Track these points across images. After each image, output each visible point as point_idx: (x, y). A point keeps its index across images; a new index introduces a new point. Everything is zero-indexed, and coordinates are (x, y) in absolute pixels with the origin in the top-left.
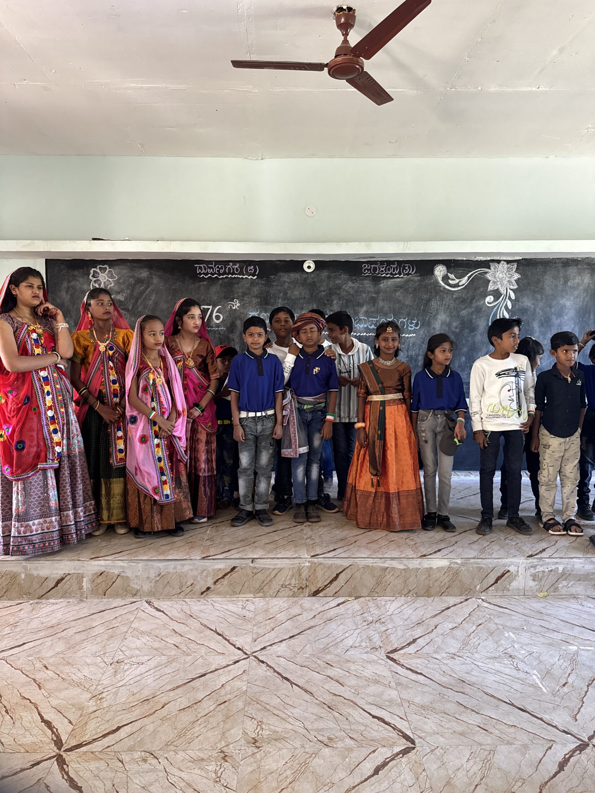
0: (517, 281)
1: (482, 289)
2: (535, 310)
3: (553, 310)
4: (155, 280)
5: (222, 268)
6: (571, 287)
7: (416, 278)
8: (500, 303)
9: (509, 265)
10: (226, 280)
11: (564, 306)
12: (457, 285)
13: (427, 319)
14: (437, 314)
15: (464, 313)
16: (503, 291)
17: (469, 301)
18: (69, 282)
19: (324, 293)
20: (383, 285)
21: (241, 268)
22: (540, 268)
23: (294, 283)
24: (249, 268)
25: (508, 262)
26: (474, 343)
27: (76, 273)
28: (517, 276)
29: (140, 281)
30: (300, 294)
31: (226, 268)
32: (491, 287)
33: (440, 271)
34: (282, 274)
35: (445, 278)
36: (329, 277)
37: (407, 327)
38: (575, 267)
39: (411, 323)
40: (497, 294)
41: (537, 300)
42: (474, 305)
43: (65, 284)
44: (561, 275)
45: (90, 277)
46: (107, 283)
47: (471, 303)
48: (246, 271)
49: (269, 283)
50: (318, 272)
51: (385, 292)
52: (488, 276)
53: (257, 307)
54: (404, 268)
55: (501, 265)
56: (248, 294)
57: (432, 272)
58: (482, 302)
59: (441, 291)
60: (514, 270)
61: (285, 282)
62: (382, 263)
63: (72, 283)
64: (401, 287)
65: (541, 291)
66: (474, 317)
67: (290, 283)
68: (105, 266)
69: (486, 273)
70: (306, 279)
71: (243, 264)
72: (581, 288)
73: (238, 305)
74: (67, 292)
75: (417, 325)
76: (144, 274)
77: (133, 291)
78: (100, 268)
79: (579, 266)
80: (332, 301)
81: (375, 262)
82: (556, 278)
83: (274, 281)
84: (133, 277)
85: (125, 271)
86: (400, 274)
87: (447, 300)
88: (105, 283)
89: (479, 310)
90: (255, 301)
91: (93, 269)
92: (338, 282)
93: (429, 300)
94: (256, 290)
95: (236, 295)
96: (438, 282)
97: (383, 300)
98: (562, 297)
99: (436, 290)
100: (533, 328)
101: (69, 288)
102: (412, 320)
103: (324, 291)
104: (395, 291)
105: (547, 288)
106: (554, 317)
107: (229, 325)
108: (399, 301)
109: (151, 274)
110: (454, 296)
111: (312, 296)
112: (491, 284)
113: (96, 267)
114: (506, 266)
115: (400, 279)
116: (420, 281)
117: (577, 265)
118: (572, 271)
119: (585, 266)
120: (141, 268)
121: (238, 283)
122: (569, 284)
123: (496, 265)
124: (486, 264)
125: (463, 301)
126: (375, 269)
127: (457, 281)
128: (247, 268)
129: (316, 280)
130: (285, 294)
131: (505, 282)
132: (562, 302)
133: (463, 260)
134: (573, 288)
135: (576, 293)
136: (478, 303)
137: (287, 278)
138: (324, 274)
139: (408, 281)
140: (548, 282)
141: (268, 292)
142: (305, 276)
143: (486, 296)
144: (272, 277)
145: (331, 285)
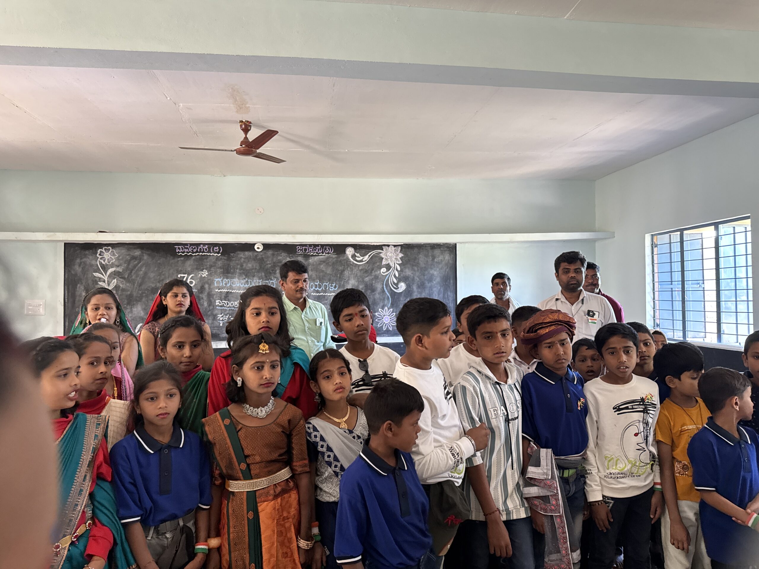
0: (401, 258)
1: (378, 264)
2: (414, 277)
3: (426, 277)
4: (145, 257)
5: (195, 248)
6: (437, 262)
7: (334, 256)
8: (390, 273)
9: (395, 248)
10: (198, 257)
11: (433, 275)
12: (361, 261)
13: (342, 283)
14: (349, 280)
15: (367, 279)
16: (392, 265)
17: (370, 271)
18: (81, 259)
19: (270, 266)
20: (311, 260)
21: (209, 248)
22: (416, 250)
23: (248, 259)
24: (215, 248)
25: (395, 246)
26: (374, 299)
27: (87, 252)
28: (401, 255)
29: (134, 258)
30: (253, 266)
31: (198, 248)
32: (384, 262)
33: (350, 252)
34: (239, 252)
35: (354, 256)
36: (273, 255)
37: (329, 288)
38: (439, 249)
39: (332, 286)
40: (388, 267)
41: (415, 271)
42: (373, 274)
43: (78, 261)
44: (430, 254)
45: (98, 255)
46: (110, 259)
47: (371, 272)
48: (213, 250)
49: (229, 259)
50: (265, 251)
51: (313, 265)
52: (382, 255)
53: (221, 275)
54: (325, 249)
55: (390, 248)
56: (214, 266)
57: (344, 252)
58: (379, 272)
59: (351, 265)
60: (399, 251)
61: (241, 258)
62: (310, 245)
63: (84, 260)
64: (324, 262)
65: (417, 265)
66: (374, 282)
67: (245, 258)
68: (109, 247)
69: (380, 253)
70: (256, 256)
71: (210, 246)
72: (443, 263)
73: (207, 273)
74: (80, 266)
75: (335, 287)
76: (137, 253)
77: (129, 265)
78: (105, 249)
79: (442, 249)
80: (276, 271)
81: (306, 245)
82: (427, 256)
83: (233, 257)
84: (129, 255)
85: (124, 251)
86: (323, 253)
87: (355, 270)
88: (108, 259)
89: (376, 277)
90: (219, 271)
91: (100, 250)
92: (280, 258)
93: (343, 271)
94: (220, 263)
95: (205, 267)
96: (348, 259)
97: (312, 270)
98: (431, 269)
99: (347, 263)
100: (413, 289)
101: (81, 263)
102: (332, 283)
103: (270, 264)
104: (320, 264)
105: (421, 263)
106: (427, 282)
107: (199, 288)
108: (323, 271)
109: (142, 253)
110: (360, 268)
111: (261, 268)
112: (384, 260)
113: (102, 248)
114: (393, 248)
115: (323, 256)
116: (337, 258)
117: (440, 248)
118: (437, 252)
119: (446, 249)
120: (135, 248)
121: (207, 259)
122: (436, 260)
123: (387, 248)
124: (380, 247)
125: (366, 271)
126: (305, 250)
127: (362, 258)
128: (213, 248)
129: (263, 256)
130: (242, 266)
131: (394, 259)
132: (432, 272)
133: (365, 245)
134: (438, 263)
135: (440, 266)
136: (376, 273)
137: (242, 255)
138: (270, 253)
139: (328, 258)
140: (422, 259)
141: (229, 265)
142: (256, 254)
143: (381, 268)
144: (232, 254)
145: (275, 260)
